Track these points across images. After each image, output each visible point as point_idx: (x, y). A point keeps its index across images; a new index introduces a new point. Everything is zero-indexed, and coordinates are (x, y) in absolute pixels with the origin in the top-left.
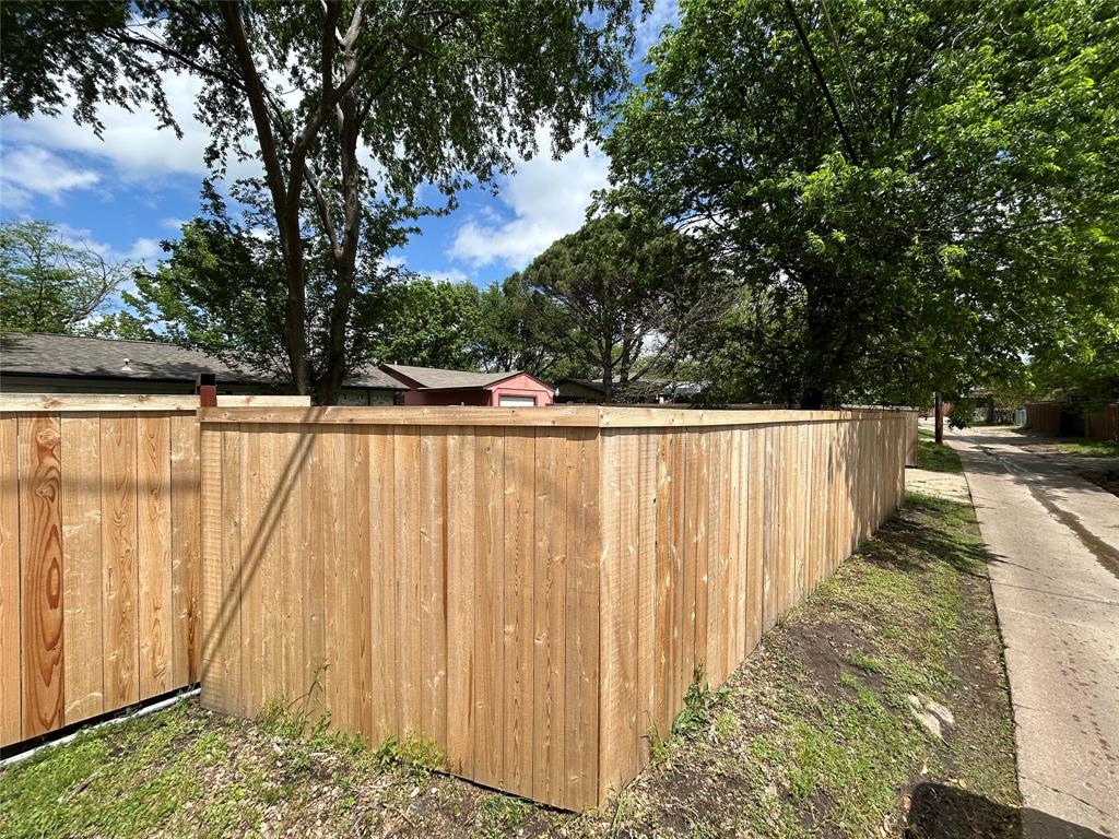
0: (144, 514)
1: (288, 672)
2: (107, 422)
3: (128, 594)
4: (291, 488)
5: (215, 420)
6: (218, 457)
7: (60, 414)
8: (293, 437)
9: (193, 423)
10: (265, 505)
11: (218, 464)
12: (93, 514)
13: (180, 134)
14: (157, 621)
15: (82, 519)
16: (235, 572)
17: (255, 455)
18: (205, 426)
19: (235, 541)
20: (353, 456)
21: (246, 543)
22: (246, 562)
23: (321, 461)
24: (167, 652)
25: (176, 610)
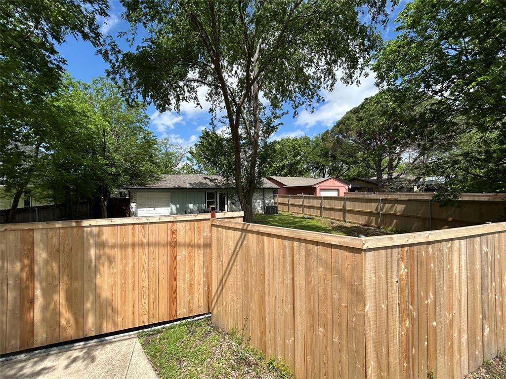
0: (196, 253)
1: (237, 320)
2: (188, 223)
3: (192, 279)
4: (238, 251)
5: (215, 224)
6: (216, 236)
7: (176, 221)
8: (239, 233)
9: (209, 223)
10: (230, 256)
11: (216, 239)
12: (184, 252)
13: (201, 108)
14: (199, 289)
15: (182, 253)
16: (221, 278)
17: (227, 238)
18: (212, 225)
19: (221, 267)
20: (259, 243)
21: (224, 268)
22: (224, 275)
23: (248, 243)
24: (202, 300)
25: (204, 286)
